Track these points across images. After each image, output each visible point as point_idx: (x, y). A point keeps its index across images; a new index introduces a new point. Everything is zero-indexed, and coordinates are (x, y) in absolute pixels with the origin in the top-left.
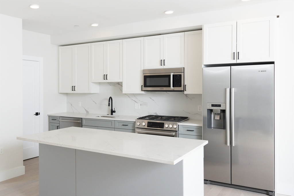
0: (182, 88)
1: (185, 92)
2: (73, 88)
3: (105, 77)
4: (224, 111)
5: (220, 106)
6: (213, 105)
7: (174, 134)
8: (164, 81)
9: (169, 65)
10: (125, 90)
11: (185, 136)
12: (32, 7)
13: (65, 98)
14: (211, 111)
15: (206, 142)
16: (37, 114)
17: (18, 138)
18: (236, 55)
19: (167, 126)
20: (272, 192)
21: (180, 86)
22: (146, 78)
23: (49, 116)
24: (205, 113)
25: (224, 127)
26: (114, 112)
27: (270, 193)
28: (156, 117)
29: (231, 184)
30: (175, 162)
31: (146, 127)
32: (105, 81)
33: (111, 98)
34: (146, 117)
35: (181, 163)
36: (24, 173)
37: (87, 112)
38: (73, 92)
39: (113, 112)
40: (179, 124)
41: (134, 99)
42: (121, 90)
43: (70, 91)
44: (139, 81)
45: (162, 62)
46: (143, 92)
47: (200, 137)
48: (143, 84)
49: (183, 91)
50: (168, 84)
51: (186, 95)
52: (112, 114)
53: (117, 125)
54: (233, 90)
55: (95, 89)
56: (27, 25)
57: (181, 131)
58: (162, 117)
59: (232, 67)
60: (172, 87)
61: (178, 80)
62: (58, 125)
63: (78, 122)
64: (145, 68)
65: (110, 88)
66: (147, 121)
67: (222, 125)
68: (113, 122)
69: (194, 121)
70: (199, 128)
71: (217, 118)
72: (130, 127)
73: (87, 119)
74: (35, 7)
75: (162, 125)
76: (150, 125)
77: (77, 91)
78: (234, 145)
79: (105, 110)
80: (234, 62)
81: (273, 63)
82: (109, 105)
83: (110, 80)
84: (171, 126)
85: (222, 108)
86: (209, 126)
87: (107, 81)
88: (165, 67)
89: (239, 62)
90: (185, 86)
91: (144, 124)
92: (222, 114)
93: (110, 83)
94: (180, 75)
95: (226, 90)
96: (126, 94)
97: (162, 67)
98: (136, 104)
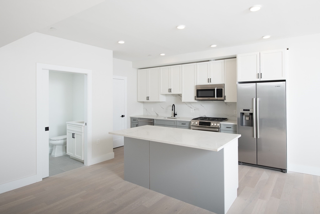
0: (223, 98)
1: (225, 101)
2: (148, 98)
3: (170, 90)
4: (252, 114)
5: (249, 110)
6: (244, 110)
7: (217, 130)
8: (211, 93)
9: (214, 82)
10: (184, 99)
11: (225, 131)
13: (142, 105)
14: (243, 114)
15: (240, 136)
16: (123, 116)
17: (109, 133)
18: (259, 75)
19: (212, 124)
20: (285, 170)
21: (222, 97)
22: (198, 91)
23: (131, 118)
24: (239, 116)
25: (252, 125)
26: (176, 115)
27: (284, 171)
28: (205, 118)
29: (257, 165)
30: (219, 150)
31: (198, 125)
32: (170, 93)
33: (174, 105)
34: (198, 118)
35: (223, 150)
36: (114, 158)
37: (157, 115)
38: (148, 101)
39: (175, 115)
40: (221, 123)
41: (190, 105)
42: (181, 100)
43: (145, 100)
44: (193, 93)
45: (209, 80)
46: (196, 101)
47: (235, 132)
48: (196, 95)
49: (224, 100)
50: (213, 96)
51: (226, 103)
52: (174, 116)
53: (178, 124)
54: (258, 99)
55: (163, 99)
56: (116, 54)
57: (223, 128)
58: (209, 118)
59: (257, 83)
60: (216, 97)
61: (220, 92)
62: (137, 124)
63: (151, 122)
64: (198, 84)
65: (173, 98)
66: (198, 121)
67: (250, 123)
68: (175, 122)
69: (231, 121)
70: (235, 126)
71: (247, 118)
72: (187, 125)
73: (157, 120)
74: (121, 42)
75: (209, 124)
76: (201, 124)
77: (150, 100)
78: (259, 138)
79: (170, 114)
80: (259, 80)
81: (285, 81)
82: (172, 110)
83: (173, 92)
84: (215, 125)
85: (250, 112)
86: (242, 124)
87: (171, 93)
88: (211, 83)
89: (262, 80)
90: (225, 97)
91: (197, 123)
92: (250, 116)
93: (173, 95)
94: (222, 89)
95: (253, 99)
96: (184, 102)
97: (209, 84)
98: (191, 109)
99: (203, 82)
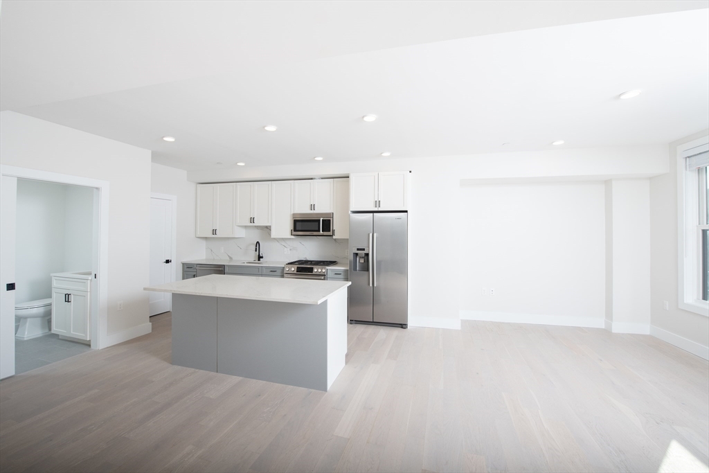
0: (331, 233)
1: (334, 237)
2: (214, 232)
3: (252, 220)
4: (367, 255)
5: (364, 250)
6: (358, 249)
7: (323, 278)
8: (314, 226)
9: (318, 210)
10: (274, 234)
11: (333, 279)
12: (166, 139)
13: (204, 243)
14: (356, 254)
15: (350, 283)
16: (167, 262)
17: (145, 289)
18: (378, 203)
19: (316, 270)
21: (329, 231)
22: (295, 222)
23: (183, 264)
24: (351, 257)
25: (368, 270)
26: (262, 257)
27: (404, 326)
28: (306, 262)
29: (373, 322)
30: (320, 303)
31: (295, 272)
32: (252, 224)
33: (258, 242)
34: (295, 262)
36: (150, 330)
37: (231, 258)
38: (214, 236)
39: (260, 257)
40: (328, 268)
41: (283, 243)
42: (270, 235)
43: (210, 235)
44: (289, 225)
45: (313, 207)
46: (293, 237)
47: (347, 279)
48: (292, 228)
49: (332, 236)
50: (317, 229)
51: (335, 240)
52: (259, 260)
53: (265, 272)
54: (375, 235)
55: (241, 233)
56: (157, 157)
57: (330, 274)
58: (311, 261)
59: (374, 214)
60: (321, 232)
61: (327, 225)
62: (195, 273)
63: (220, 270)
64: (295, 212)
65: (257, 232)
66: (296, 266)
67: (366, 268)
68: (260, 268)
69: (342, 265)
70: (346, 271)
71: (362, 261)
72: (279, 272)
73: (230, 266)
74: (169, 139)
75: (311, 270)
76: (299, 270)
77: (219, 234)
78: (375, 285)
79: (252, 256)
80: (376, 209)
81: (406, 212)
82: (256, 251)
83: (257, 223)
84: (320, 270)
85: (366, 252)
86: (355, 269)
87: (254, 224)
88: (315, 212)
89: (380, 209)
90: (333, 231)
91: (293, 269)
92: (366, 257)
93: (257, 227)
94: (330, 220)
95: (369, 235)
96: (274, 239)
97: (312, 212)
98: (285, 249)
99: (303, 209)
